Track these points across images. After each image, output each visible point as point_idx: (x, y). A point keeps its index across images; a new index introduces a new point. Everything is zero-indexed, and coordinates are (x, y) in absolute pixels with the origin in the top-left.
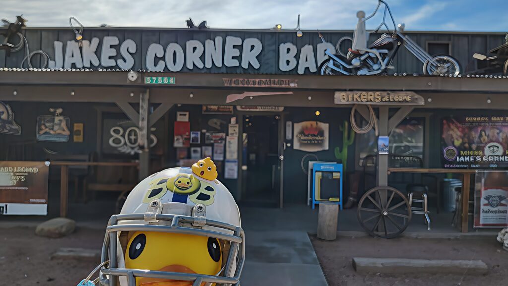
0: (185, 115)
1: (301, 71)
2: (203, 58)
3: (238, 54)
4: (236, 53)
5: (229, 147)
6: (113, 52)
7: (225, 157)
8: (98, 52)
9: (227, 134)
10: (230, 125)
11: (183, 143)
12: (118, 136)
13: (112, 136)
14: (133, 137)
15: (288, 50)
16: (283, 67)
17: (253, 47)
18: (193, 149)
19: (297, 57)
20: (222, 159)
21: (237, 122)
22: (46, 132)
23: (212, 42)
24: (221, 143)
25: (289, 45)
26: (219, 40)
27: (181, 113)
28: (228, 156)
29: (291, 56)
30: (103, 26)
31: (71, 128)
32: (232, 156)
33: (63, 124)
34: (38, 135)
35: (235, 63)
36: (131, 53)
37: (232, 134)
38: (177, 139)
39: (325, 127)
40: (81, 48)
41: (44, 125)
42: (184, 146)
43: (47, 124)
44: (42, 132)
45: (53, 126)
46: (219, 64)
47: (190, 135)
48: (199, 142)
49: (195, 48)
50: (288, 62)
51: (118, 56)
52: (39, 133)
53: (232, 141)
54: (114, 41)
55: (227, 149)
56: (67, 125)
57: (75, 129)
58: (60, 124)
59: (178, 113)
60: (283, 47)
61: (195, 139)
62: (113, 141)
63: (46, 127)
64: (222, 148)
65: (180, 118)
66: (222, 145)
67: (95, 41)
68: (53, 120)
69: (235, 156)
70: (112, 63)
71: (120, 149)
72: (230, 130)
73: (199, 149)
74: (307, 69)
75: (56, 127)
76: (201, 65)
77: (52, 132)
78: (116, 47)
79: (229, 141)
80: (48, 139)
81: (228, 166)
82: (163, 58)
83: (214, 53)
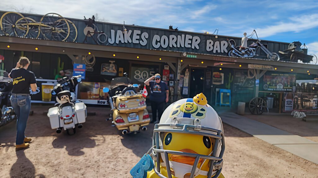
0: (167, 67)
1: (214, 52)
2: (176, 43)
3: (190, 43)
4: (190, 42)
5: (185, 81)
6: (138, 37)
7: (183, 86)
8: (131, 37)
9: (184, 76)
10: (186, 72)
11: (166, 79)
12: (138, 75)
13: (135, 74)
14: (145, 75)
15: (210, 43)
16: (208, 49)
17: (196, 40)
18: (170, 82)
19: (213, 46)
20: (182, 86)
21: (189, 71)
22: (105, 71)
23: (180, 36)
24: (182, 79)
25: (210, 41)
26: (183, 36)
27: (166, 66)
28: (184, 85)
29: (211, 45)
30: (133, 25)
31: (118, 70)
32: (186, 85)
33: (114, 68)
34: (101, 72)
35: (190, 46)
36: (146, 39)
37: (186, 76)
38: (164, 77)
39: (222, 75)
40: (124, 34)
41: (105, 67)
42: (167, 80)
43: (106, 68)
44: (103, 71)
45: (109, 68)
46: (183, 46)
47: (169, 75)
48: (173, 79)
49: (173, 39)
50: (210, 48)
51: (140, 39)
52: (102, 71)
53: (186, 79)
54: (139, 32)
55: (184, 82)
56: (115, 68)
57: (120, 70)
58: (112, 68)
59: (165, 66)
60: (208, 41)
61: (171, 77)
62: (136, 77)
63: (106, 69)
64: (182, 82)
65: (166, 68)
66: (182, 80)
67: (130, 31)
68: (109, 66)
69: (187, 85)
70: (137, 42)
71: (139, 80)
72: (186, 74)
73: (173, 82)
74: (217, 51)
75: (110, 69)
76: (175, 46)
77: (108, 71)
78: (140, 35)
79: (185, 79)
80: (106, 74)
81: (184, 89)
82: (160, 42)
83: (181, 41)
